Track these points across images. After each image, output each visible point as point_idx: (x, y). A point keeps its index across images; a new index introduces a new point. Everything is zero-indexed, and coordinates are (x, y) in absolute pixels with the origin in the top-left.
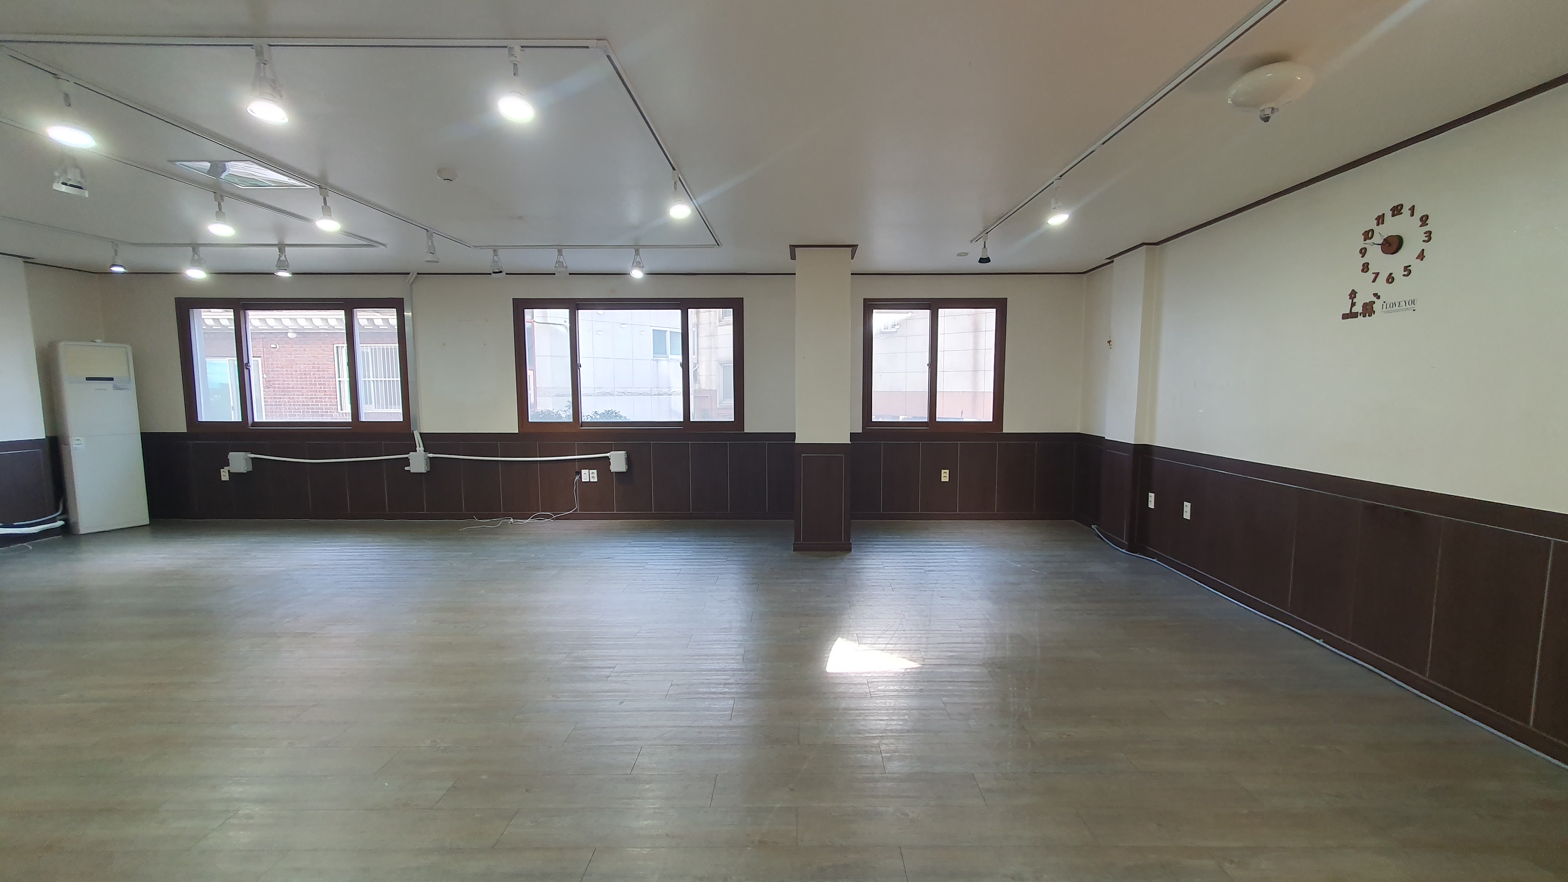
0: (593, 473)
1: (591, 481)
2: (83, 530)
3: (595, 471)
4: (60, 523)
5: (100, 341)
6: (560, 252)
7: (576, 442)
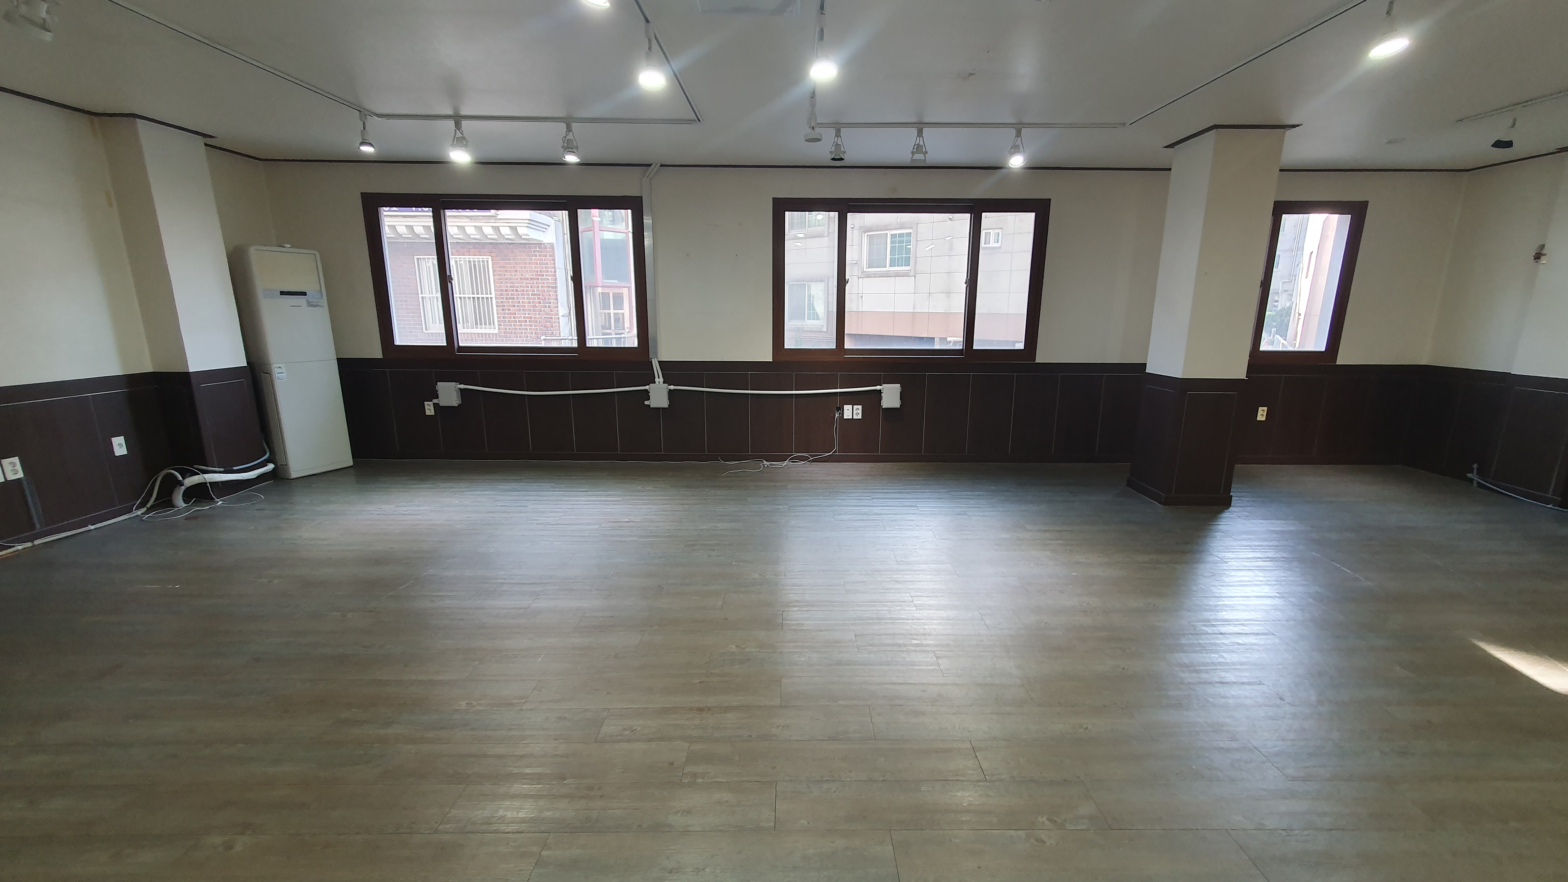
0: (858, 409)
1: (854, 418)
2: (294, 475)
3: (860, 407)
4: (271, 466)
5: (290, 246)
6: (920, 133)
7: (839, 373)
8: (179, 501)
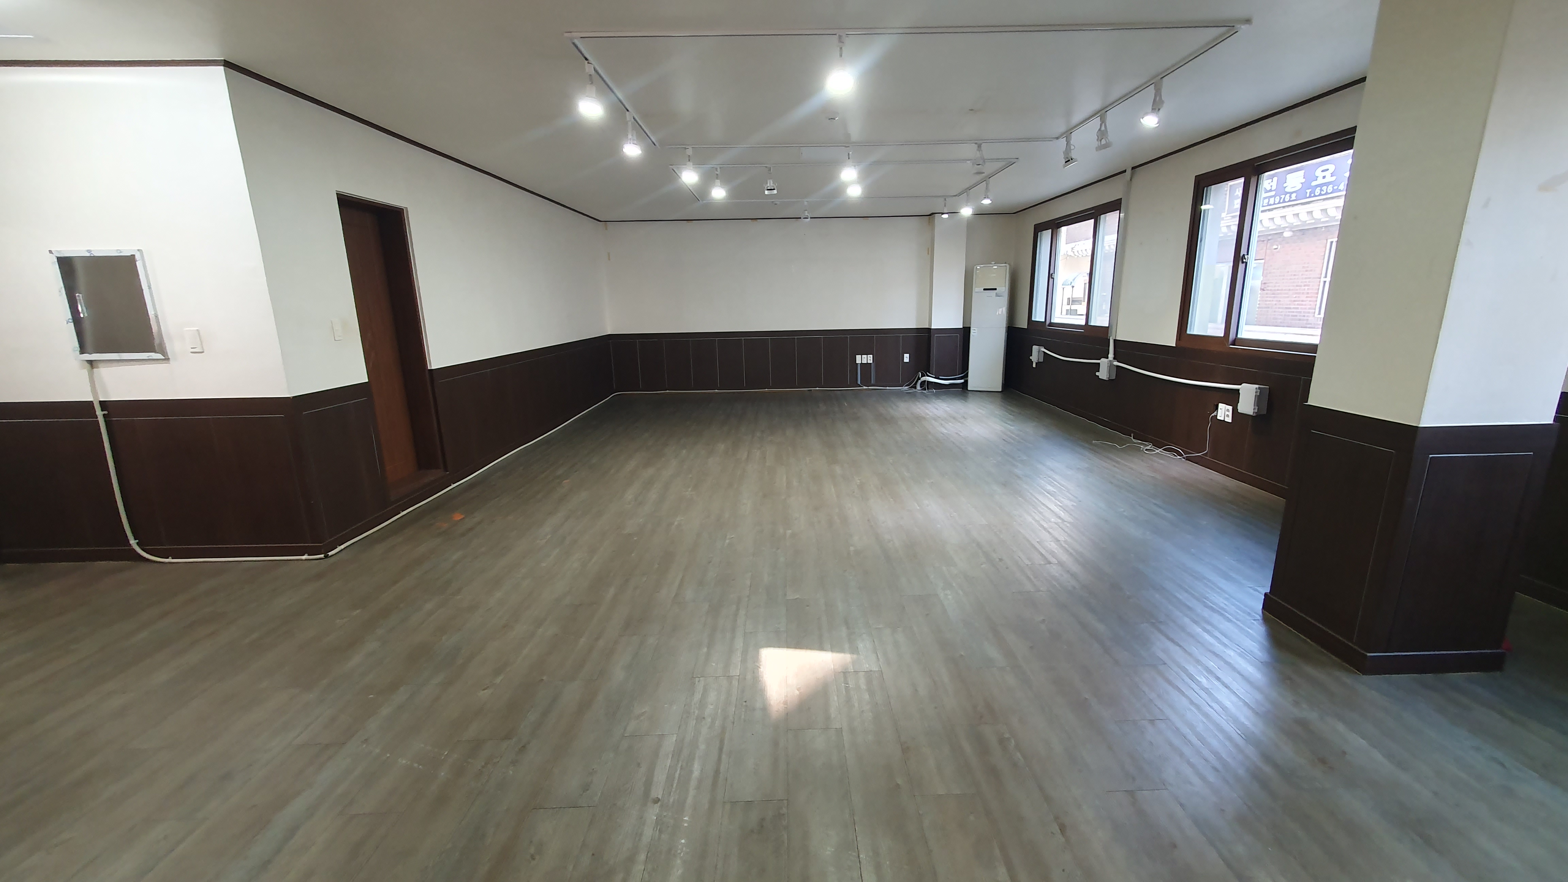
0: (1228, 410)
1: (1225, 420)
2: (971, 388)
3: (1230, 408)
4: (962, 381)
5: (994, 263)
8: (918, 387)
